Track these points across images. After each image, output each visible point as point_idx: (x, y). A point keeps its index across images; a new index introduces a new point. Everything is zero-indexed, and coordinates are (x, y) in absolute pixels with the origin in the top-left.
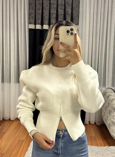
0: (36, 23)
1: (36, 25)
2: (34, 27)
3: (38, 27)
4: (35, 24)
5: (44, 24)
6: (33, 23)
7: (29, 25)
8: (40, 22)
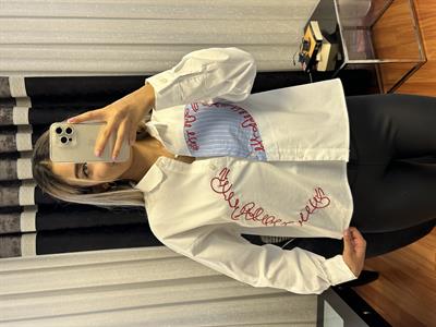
0: (13, 231)
1: (23, 230)
2: (29, 236)
3: (28, 222)
4: (19, 234)
5: (15, 203)
6: (15, 242)
7: (23, 254)
8: (8, 218)
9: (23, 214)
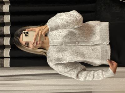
2: (7, 59)
5: (2, 44)
7: (4, 66)
9: (5, 50)
